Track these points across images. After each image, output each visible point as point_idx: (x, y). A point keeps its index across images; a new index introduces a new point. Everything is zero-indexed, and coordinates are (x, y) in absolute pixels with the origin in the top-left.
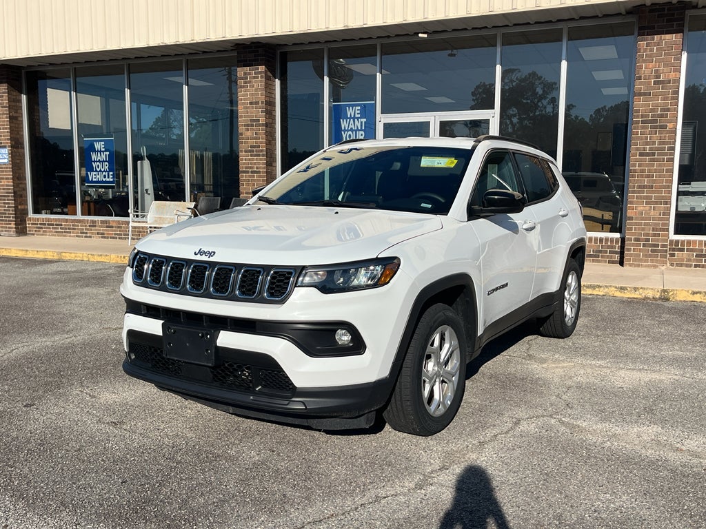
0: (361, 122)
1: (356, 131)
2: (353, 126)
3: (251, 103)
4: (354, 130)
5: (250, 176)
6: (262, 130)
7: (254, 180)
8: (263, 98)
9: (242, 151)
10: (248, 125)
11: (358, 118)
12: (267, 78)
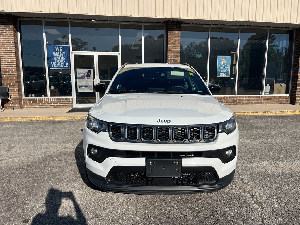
0: (63, 54)
1: (61, 57)
2: (59, 55)
3: (7, 42)
4: (60, 57)
5: (8, 76)
6: (13, 55)
7: (10, 78)
8: (13, 40)
9: (2, 64)
10: (5, 53)
11: (61, 52)
12: (15, 31)
